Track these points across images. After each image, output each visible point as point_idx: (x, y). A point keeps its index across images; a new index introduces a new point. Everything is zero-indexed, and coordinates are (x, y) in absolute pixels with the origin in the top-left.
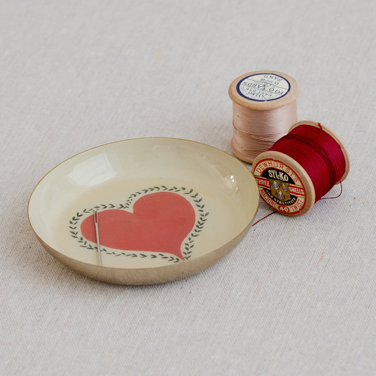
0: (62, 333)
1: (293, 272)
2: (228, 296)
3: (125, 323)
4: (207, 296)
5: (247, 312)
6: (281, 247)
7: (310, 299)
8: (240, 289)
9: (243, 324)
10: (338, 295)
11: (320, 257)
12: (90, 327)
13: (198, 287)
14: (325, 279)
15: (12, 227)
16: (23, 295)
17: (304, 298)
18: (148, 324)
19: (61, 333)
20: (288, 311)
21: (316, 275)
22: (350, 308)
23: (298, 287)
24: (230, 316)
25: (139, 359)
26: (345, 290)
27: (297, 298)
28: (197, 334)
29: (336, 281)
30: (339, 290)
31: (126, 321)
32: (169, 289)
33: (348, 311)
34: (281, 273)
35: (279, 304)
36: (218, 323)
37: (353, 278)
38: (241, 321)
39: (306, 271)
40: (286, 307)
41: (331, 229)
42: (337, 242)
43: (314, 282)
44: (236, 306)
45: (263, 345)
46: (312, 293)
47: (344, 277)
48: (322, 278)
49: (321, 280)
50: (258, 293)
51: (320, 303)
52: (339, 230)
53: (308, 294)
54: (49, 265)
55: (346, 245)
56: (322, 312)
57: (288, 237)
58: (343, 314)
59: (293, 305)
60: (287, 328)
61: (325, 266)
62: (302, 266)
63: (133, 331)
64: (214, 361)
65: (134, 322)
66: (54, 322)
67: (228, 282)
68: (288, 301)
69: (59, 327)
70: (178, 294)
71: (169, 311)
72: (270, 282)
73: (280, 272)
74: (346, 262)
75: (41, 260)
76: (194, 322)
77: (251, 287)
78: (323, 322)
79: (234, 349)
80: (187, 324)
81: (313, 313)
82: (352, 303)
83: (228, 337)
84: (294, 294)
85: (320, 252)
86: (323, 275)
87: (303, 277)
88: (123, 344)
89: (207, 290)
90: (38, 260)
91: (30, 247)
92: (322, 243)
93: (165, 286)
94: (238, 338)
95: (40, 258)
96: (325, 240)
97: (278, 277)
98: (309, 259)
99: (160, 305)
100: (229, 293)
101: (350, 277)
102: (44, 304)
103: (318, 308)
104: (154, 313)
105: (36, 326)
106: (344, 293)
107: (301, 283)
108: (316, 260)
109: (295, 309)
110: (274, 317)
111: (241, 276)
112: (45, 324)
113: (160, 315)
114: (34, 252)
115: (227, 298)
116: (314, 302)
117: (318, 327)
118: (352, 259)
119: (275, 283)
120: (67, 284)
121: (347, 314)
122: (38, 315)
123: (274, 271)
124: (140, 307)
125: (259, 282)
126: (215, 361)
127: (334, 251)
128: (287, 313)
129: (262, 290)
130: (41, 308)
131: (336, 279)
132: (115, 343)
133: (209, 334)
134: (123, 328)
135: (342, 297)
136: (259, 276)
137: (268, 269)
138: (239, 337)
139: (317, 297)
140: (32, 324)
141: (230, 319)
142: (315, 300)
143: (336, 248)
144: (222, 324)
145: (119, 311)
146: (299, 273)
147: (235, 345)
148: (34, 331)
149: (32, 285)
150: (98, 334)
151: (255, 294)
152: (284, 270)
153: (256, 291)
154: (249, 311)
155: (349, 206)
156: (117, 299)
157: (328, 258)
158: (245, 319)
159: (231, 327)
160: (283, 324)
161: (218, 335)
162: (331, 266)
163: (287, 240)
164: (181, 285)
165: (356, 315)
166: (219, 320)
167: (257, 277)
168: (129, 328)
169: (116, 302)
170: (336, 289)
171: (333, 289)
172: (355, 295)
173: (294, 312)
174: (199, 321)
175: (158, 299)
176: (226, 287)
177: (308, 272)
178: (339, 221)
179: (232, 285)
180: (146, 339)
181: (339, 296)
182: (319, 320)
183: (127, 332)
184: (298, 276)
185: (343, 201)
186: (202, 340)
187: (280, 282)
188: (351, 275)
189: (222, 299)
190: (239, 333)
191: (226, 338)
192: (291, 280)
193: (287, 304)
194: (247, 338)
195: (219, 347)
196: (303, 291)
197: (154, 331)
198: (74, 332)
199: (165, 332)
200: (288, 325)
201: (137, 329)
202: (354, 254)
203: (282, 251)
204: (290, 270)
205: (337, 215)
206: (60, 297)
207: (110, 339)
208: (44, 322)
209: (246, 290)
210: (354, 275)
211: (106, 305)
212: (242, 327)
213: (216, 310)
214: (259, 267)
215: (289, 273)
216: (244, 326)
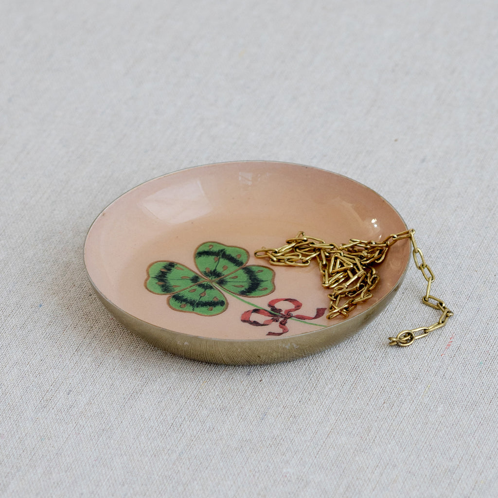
0: (77, 425)
1: (408, 362)
2: (313, 388)
3: (165, 417)
4: (284, 386)
5: (338, 412)
6: (394, 326)
7: (428, 399)
8: (331, 380)
9: (331, 428)
10: (467, 396)
11: (447, 343)
12: (116, 420)
13: (272, 374)
14: (452, 374)
15: (17, 276)
16: (25, 369)
17: (420, 397)
18: (198, 420)
19: (75, 425)
20: (396, 414)
21: (439, 367)
22: (484, 415)
23: (413, 382)
24: (314, 416)
25: (181, 467)
26: (478, 390)
27: (410, 397)
28: (266, 437)
29: (467, 377)
30: (470, 389)
31: (167, 414)
32: (232, 374)
33: (481, 419)
34: (390, 362)
35: (384, 403)
36: (297, 424)
37: (491, 374)
38: (329, 424)
39: (425, 361)
40: (393, 408)
41: (466, 305)
42: (472, 324)
43: (436, 376)
44: (324, 403)
45: (357, 459)
46: (432, 391)
47: (479, 372)
48: (447, 371)
49: (445, 375)
50: (355, 386)
51: (442, 405)
52: (477, 307)
53: (426, 392)
54: (65, 332)
55: (485, 328)
56: (444, 418)
57: (405, 313)
58: (472, 423)
59: (403, 405)
60: (392, 437)
61: (453, 355)
62: (421, 353)
63: (175, 428)
64: (286, 476)
65: (179, 416)
66: (66, 410)
67: (316, 369)
68: (397, 401)
69: (72, 417)
70: (243, 382)
71: (229, 405)
72: (374, 372)
73: (389, 360)
74: (483, 352)
75: (55, 324)
76: (263, 421)
77: (347, 378)
78: (443, 432)
79: (315, 461)
80: (253, 423)
81: (430, 419)
82: (486, 409)
83: (308, 444)
84: (406, 391)
85: (447, 336)
86: (449, 368)
87: (421, 369)
88: (160, 444)
89: (284, 379)
90: (50, 323)
91: (41, 305)
92: (451, 324)
93: (226, 369)
94: (322, 446)
95: (54, 320)
96: (456, 319)
97: (386, 367)
98: (432, 345)
99: (217, 395)
100: (315, 385)
101: (487, 373)
102: (54, 384)
103: (438, 413)
104: (207, 406)
105: (39, 414)
106: (476, 394)
107: (417, 376)
108: (441, 347)
109: (405, 412)
110: (376, 421)
111: (334, 363)
112: (53, 411)
113: (216, 410)
114: (45, 313)
115: (311, 391)
116: (434, 404)
117: (436, 438)
118: (491, 348)
119: (381, 374)
120: (88, 359)
121: (479, 423)
122: (45, 399)
123: (382, 359)
124: (189, 396)
125: (359, 371)
126: (288, 475)
127: (468, 336)
128: (394, 417)
129: (361, 384)
130: (50, 390)
131: (467, 375)
132: (149, 443)
133: (282, 438)
134: (162, 424)
135: (474, 399)
136: (360, 364)
137: (373, 355)
138: (324, 445)
139: (438, 397)
140: (35, 411)
141: (314, 421)
142: (436, 401)
143: (470, 333)
144: (301, 426)
145: (159, 399)
146: (416, 363)
147: (317, 456)
148: (38, 420)
149: (39, 357)
150: (126, 430)
151: (352, 388)
152: (395, 357)
153: (354, 385)
154: (341, 410)
155: (493, 276)
156: (157, 383)
157: (459, 345)
158: (335, 421)
159: (314, 431)
160: (388, 431)
161: (294, 441)
162: (461, 357)
163: (403, 317)
164: (249, 370)
165: (491, 425)
166: (298, 421)
167: (356, 366)
168: (171, 425)
169: (155, 387)
170: (466, 389)
171: (462, 387)
172: (492, 397)
173: (404, 416)
174: (270, 420)
175: (214, 388)
176: (312, 376)
177: (428, 362)
178: (477, 295)
179: (321, 374)
180: (194, 440)
181: (470, 397)
182: (439, 428)
183: (167, 429)
184: (414, 366)
185: (486, 268)
186: (272, 446)
187: (388, 373)
188: (489, 370)
189: (304, 392)
190: (324, 440)
191: (305, 445)
192: (404, 372)
193: (395, 404)
194: (335, 448)
195: (295, 457)
196: (420, 387)
197: (206, 430)
198: (92, 425)
199: (221, 433)
200: (394, 433)
201: (182, 427)
202: (495, 341)
203: (394, 332)
204: (403, 358)
205: (476, 286)
206: (77, 376)
207: (143, 437)
208: (52, 408)
209: (339, 381)
210: (493, 370)
211: (141, 391)
212: (329, 432)
213: (294, 407)
214: (360, 351)
215: (401, 362)
216: (332, 431)
